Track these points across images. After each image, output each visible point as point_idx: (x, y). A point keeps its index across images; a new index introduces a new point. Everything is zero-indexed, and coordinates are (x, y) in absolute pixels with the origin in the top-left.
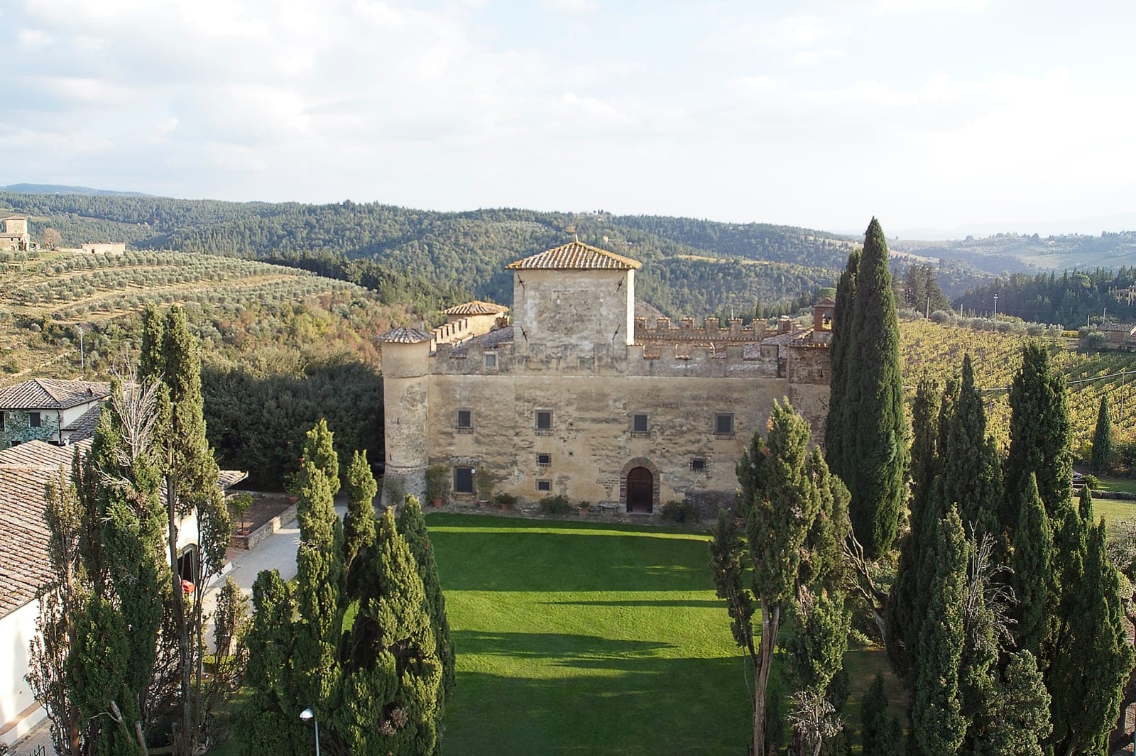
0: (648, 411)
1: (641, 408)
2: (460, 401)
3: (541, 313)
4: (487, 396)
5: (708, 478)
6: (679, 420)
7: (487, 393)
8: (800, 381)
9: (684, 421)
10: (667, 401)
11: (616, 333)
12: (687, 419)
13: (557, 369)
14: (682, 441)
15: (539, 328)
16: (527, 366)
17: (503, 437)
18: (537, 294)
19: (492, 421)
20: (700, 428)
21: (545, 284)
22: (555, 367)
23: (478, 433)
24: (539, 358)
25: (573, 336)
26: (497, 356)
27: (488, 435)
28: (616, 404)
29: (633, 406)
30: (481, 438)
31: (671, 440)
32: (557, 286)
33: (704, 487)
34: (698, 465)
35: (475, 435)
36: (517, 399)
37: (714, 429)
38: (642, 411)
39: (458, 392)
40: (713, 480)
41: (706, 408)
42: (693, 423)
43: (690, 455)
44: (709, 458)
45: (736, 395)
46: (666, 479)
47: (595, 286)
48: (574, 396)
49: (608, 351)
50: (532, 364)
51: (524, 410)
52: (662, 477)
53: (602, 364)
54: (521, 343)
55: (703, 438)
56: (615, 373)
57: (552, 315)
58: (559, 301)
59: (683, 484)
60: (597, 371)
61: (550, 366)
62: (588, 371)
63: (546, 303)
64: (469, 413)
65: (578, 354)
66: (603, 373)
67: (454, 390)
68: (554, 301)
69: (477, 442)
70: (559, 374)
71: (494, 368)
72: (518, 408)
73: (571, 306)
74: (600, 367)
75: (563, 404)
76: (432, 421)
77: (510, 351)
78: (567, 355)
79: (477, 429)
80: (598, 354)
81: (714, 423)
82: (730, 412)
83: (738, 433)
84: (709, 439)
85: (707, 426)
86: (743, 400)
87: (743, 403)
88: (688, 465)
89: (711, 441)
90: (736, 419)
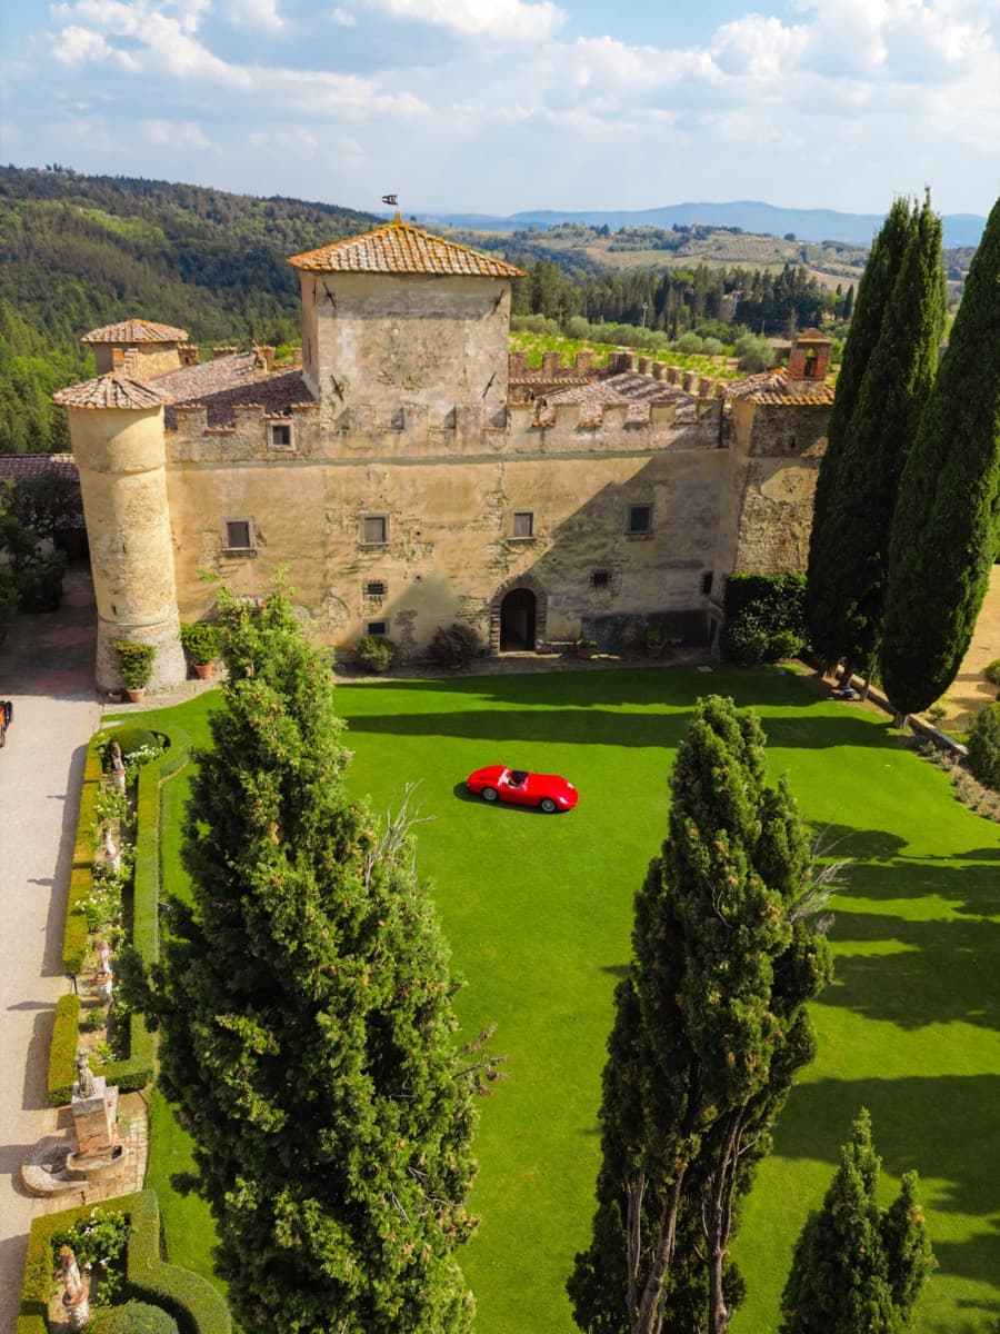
0: (535, 505)
1: (525, 501)
2: (229, 507)
3: (365, 352)
4: (277, 496)
5: (614, 595)
6: (578, 516)
7: (275, 492)
8: (765, 454)
9: (585, 518)
10: (561, 489)
11: (490, 385)
12: (589, 515)
13: (396, 447)
14: (582, 547)
15: (364, 378)
16: (344, 444)
17: (306, 561)
18: (359, 318)
19: (286, 536)
20: (606, 527)
21: (371, 299)
22: (391, 445)
23: (266, 557)
24: (365, 429)
25: (422, 391)
26: (292, 428)
27: (281, 559)
28: (487, 497)
29: (512, 501)
30: (268, 564)
31: (565, 547)
32: (391, 305)
33: (607, 608)
34: (601, 579)
35: (260, 560)
36: (330, 498)
37: (625, 528)
38: (527, 506)
39: (224, 490)
40: (620, 598)
41: (616, 498)
42: (597, 520)
43: (591, 567)
44: (616, 569)
45: (659, 477)
46: (557, 603)
47: (455, 306)
48: (422, 490)
49: (477, 415)
50: (353, 440)
51: (341, 516)
52: (550, 600)
53: (469, 436)
54: (333, 404)
55: (610, 540)
56: (488, 451)
57: (385, 355)
58: (396, 331)
59: (578, 606)
60: (459, 448)
61: (383, 443)
62: (446, 449)
63: (374, 333)
64: (246, 525)
65: (429, 421)
66: (470, 451)
67: (218, 490)
68: (387, 332)
69: (262, 572)
70: (399, 455)
71: (287, 448)
72: (330, 514)
73: (416, 339)
74: (464, 442)
75: (405, 502)
76: (179, 542)
77: (314, 420)
78: (412, 426)
79: (263, 550)
80: (461, 421)
81: (626, 518)
82: (649, 502)
83: (657, 530)
84: (618, 542)
85: (616, 523)
86: (669, 482)
87: (667, 486)
88: (587, 580)
89: (620, 545)
90: (657, 511)
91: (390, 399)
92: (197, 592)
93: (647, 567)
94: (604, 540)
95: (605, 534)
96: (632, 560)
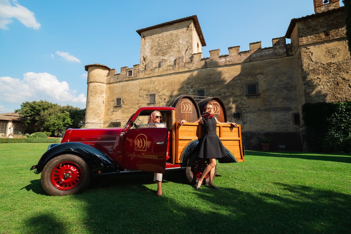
0: (205, 87)
1: (201, 86)
2: (117, 94)
3: (152, 48)
4: (128, 90)
5: (244, 123)
6: (223, 90)
7: (128, 89)
9: (226, 90)
10: (215, 80)
11: (187, 50)
12: (228, 89)
13: (158, 72)
15: (151, 55)
16: (145, 73)
17: (134, 109)
18: (151, 41)
19: (129, 102)
21: (154, 35)
22: (157, 72)
23: (124, 108)
24: (150, 68)
25: (166, 56)
26: (133, 71)
27: (127, 109)
28: (188, 85)
29: (196, 86)
30: (124, 110)
32: (159, 35)
34: (237, 116)
35: (122, 109)
36: (140, 90)
37: (245, 93)
38: (201, 88)
39: (117, 90)
41: (239, 81)
42: (231, 91)
44: (244, 111)
45: (258, 72)
47: (176, 31)
48: (166, 85)
49: (183, 59)
50: (147, 72)
51: (143, 95)
53: (180, 66)
54: (143, 63)
55: (238, 99)
56: (187, 70)
57: (157, 48)
58: (160, 41)
60: (177, 70)
61: (155, 71)
62: (173, 71)
63: (154, 43)
64: (120, 99)
65: (168, 63)
66: (181, 70)
67: (115, 89)
68: (158, 42)
69: (123, 112)
70: (159, 74)
71: (131, 76)
72: (140, 94)
73: (165, 42)
74: (179, 68)
75: (161, 89)
76: (106, 104)
77: (138, 68)
78: (163, 65)
79: (124, 106)
80: (177, 62)
81: (245, 89)
82: (255, 82)
83: (262, 94)
84: (243, 99)
85: (241, 92)
86: (264, 73)
87: (263, 74)
88: (230, 116)
89: (244, 101)
90: (260, 85)
91: (157, 60)
92: (108, 119)
93: (259, 110)
95: (236, 96)
96: (251, 107)
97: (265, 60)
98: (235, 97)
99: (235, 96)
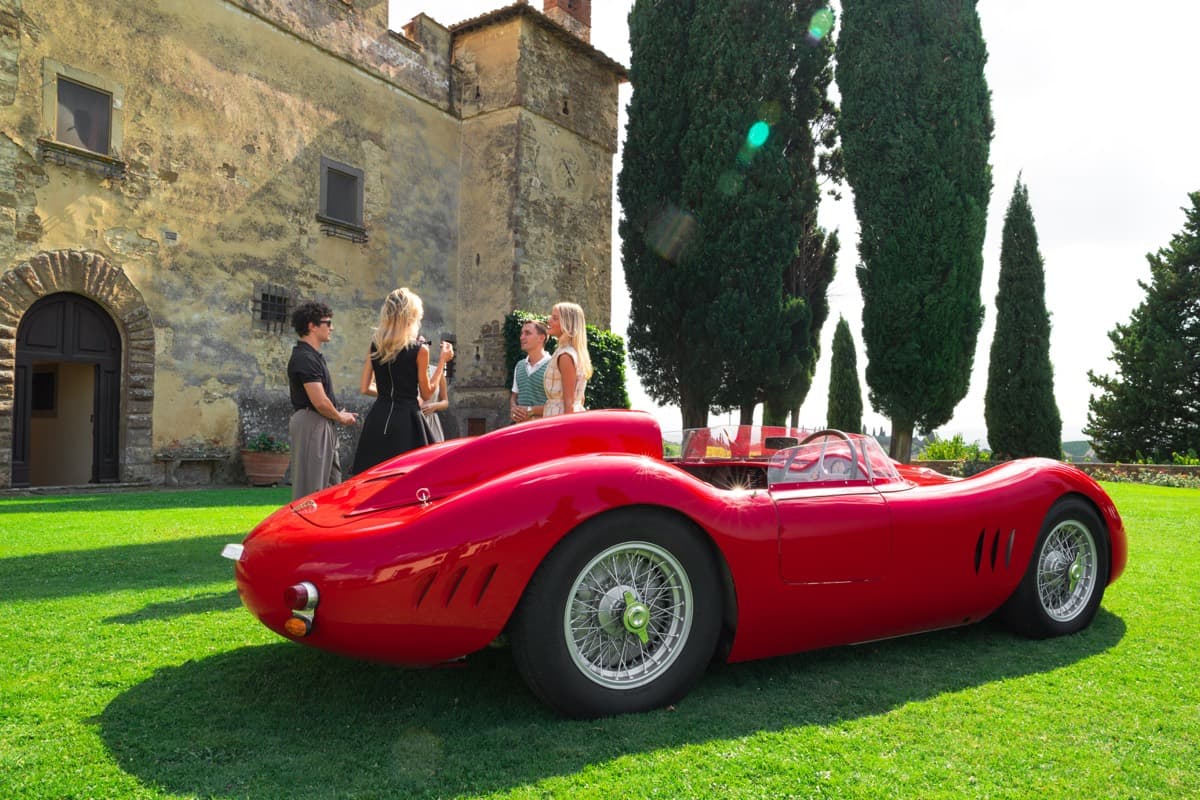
0: (115, 78)
14: (232, 219)
20: (281, 190)
31: (195, 209)
34: (276, 309)
37: (317, 204)
43: (253, 274)
44: (305, 290)
45: (368, 124)
46: (179, 352)
52: (161, 340)
55: (288, 223)
59: (229, 367)
81: (318, 184)
82: (354, 166)
83: (371, 229)
84: (306, 232)
85: (300, 190)
86: (384, 141)
87: (382, 147)
88: (247, 305)
89: (310, 240)
90: (368, 190)
93: (358, 300)
94: (278, 219)
95: (281, 207)
96: (331, 278)
97: (390, 87)
98: (275, 210)
99: (274, 204)
